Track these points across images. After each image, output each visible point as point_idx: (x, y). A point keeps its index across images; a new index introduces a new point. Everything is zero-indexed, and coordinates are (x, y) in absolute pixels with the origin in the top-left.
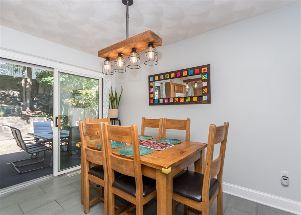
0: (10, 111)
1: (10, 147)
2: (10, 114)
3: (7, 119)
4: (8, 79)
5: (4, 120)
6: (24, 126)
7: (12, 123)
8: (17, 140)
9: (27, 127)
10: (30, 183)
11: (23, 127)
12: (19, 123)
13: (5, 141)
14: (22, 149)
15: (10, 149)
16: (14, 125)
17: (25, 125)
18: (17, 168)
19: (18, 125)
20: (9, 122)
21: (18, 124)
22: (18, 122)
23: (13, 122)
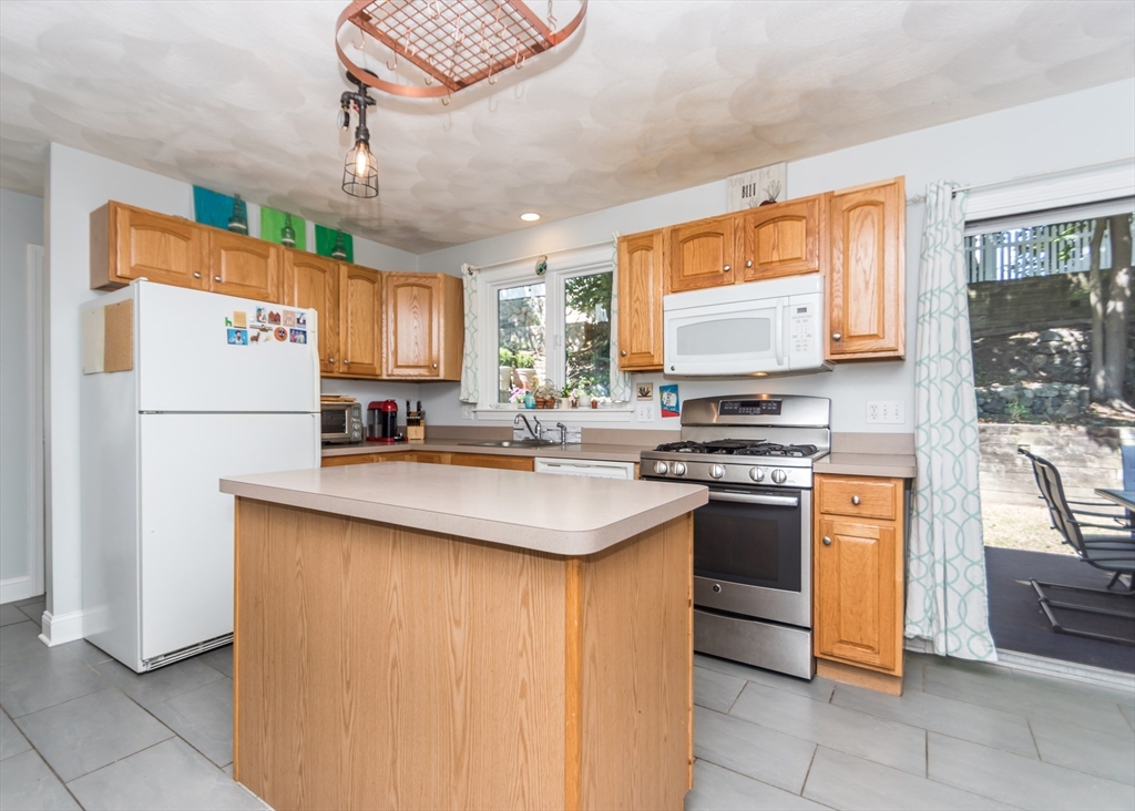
0: (1043, 404)
1: (1039, 531)
2: (1045, 416)
3: (1032, 430)
4: (1041, 287)
5: (1023, 434)
6: (1091, 461)
7: (1049, 448)
8: (1052, 505)
9: (1105, 466)
10: (1084, 673)
11: (1089, 464)
12: (1072, 451)
13: (1025, 509)
14: (1069, 541)
15: (1037, 537)
16: (1057, 454)
17: (1097, 460)
18: (1050, 606)
19: (1069, 455)
20: (1038, 442)
21: (1069, 452)
22: (1071, 445)
23: (1049, 444)
